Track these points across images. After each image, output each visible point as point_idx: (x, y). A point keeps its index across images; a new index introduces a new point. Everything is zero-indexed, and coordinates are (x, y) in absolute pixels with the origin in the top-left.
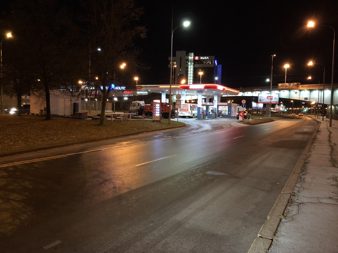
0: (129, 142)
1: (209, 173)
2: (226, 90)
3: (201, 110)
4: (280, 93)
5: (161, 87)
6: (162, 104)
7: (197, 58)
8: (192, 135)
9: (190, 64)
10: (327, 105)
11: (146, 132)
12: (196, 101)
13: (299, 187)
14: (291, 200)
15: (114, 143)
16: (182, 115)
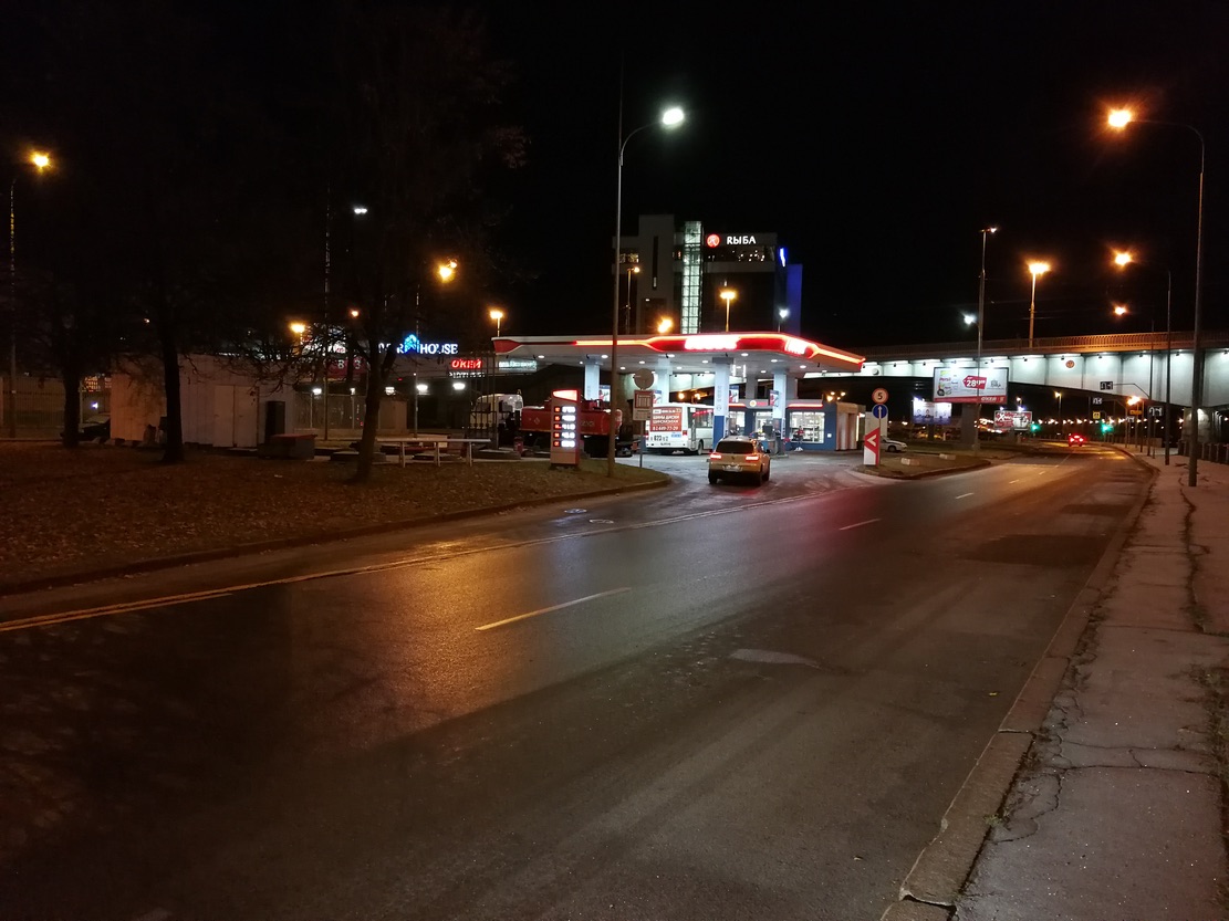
0: (459, 543)
1: (741, 654)
2: (815, 353)
3: (726, 428)
4: (1012, 365)
5: (580, 343)
6: (583, 406)
7: (713, 240)
8: (690, 517)
9: (690, 261)
10: (1183, 407)
11: (525, 504)
12: (709, 395)
13: (1067, 708)
14: (1034, 755)
15: (406, 547)
16: (657, 445)
